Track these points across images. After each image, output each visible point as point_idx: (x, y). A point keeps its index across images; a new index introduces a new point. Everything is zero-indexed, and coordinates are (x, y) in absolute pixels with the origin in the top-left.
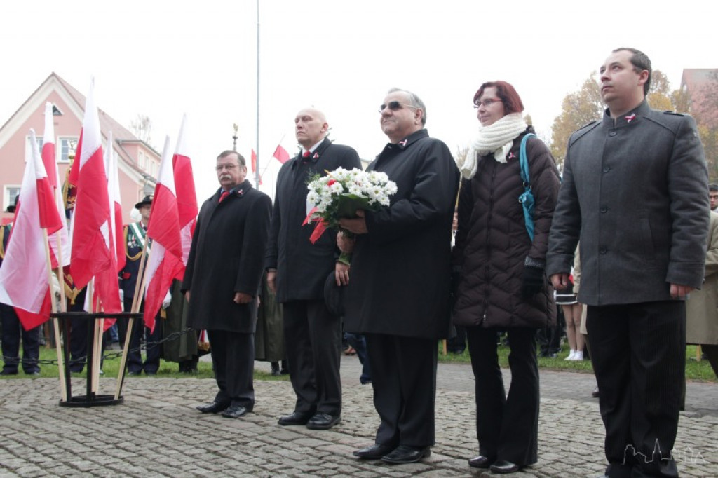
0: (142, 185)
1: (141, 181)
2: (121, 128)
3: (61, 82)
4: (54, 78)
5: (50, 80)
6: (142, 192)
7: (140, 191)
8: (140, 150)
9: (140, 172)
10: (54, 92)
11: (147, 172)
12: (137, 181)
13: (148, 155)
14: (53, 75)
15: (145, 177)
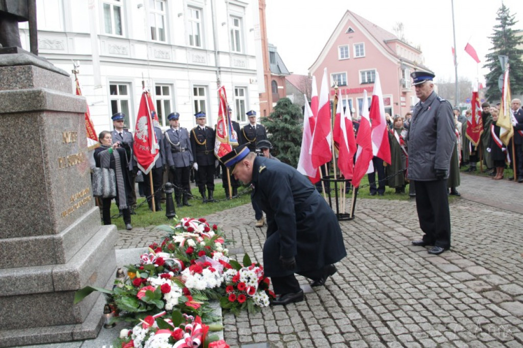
0: (400, 65)
1: (399, 62)
2: (386, 32)
3: (352, 15)
4: (348, 13)
5: (347, 14)
6: (400, 69)
7: (398, 69)
8: (397, 45)
9: (397, 57)
10: (349, 21)
11: (402, 56)
12: (396, 63)
13: (402, 47)
14: (348, 11)
15: (401, 60)
